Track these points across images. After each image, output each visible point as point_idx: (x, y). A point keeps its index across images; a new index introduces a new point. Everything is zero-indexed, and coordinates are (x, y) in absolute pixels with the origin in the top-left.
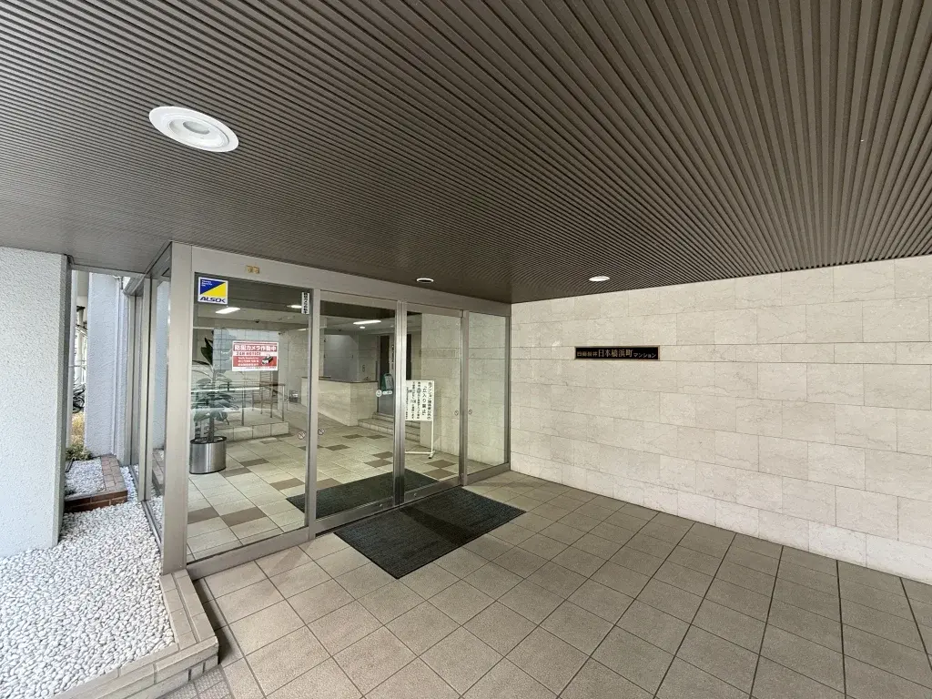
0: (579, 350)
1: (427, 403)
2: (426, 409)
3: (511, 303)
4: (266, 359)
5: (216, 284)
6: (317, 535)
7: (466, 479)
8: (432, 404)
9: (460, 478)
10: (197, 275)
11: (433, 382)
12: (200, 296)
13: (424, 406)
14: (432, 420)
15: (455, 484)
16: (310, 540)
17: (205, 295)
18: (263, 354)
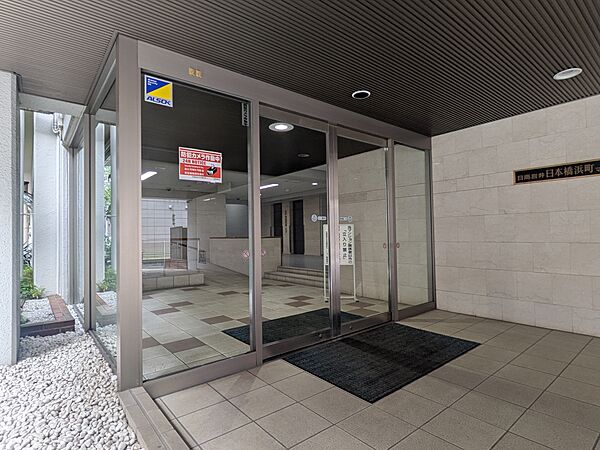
0: (518, 174)
1: (347, 247)
2: (347, 253)
3: (430, 135)
4: (210, 169)
5: (161, 85)
6: (264, 361)
7: (395, 316)
8: (353, 247)
9: (390, 313)
10: (143, 72)
11: (352, 226)
12: (146, 96)
13: (345, 250)
14: (353, 263)
15: (385, 319)
16: (257, 365)
17: (151, 94)
18: (208, 164)
